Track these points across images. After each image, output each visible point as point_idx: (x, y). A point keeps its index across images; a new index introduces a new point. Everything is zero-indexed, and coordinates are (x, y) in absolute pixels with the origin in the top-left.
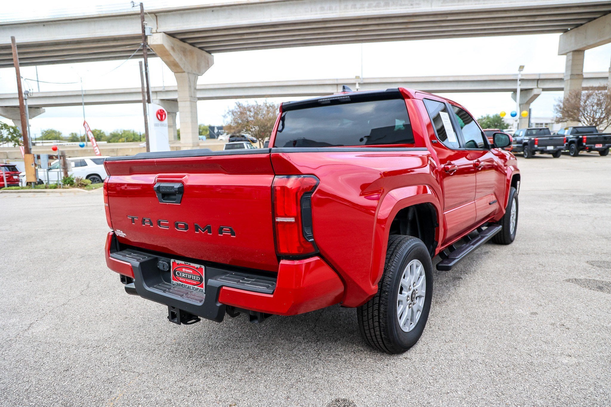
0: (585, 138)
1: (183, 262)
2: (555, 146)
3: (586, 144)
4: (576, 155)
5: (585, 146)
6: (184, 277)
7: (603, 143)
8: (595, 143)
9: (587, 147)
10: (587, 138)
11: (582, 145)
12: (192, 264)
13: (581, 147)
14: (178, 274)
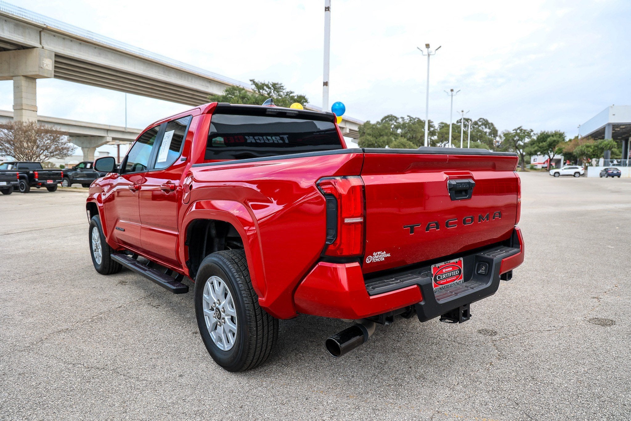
0: (36, 174)
1: (443, 264)
2: (8, 181)
3: (39, 180)
4: (27, 191)
5: (37, 181)
6: (445, 278)
7: (54, 180)
8: (46, 179)
9: (40, 183)
10: (38, 174)
11: (35, 181)
12: (452, 261)
13: (33, 183)
14: (439, 277)
